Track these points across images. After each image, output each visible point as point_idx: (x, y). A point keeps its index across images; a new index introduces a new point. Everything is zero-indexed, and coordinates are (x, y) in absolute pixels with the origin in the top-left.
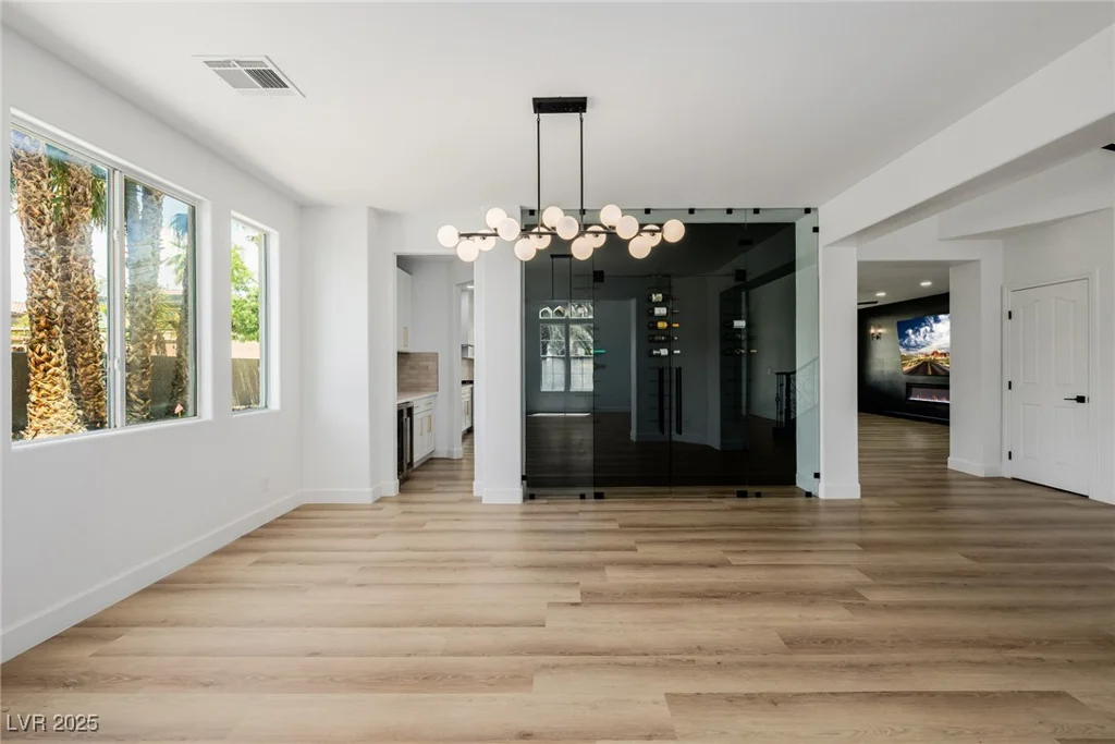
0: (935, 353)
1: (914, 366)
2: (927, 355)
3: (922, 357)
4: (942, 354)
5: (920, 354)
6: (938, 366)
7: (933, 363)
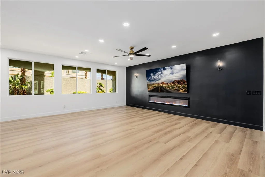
0: (163, 83)
1: (152, 88)
2: (159, 84)
3: (156, 85)
6: (164, 89)
7: (161, 87)
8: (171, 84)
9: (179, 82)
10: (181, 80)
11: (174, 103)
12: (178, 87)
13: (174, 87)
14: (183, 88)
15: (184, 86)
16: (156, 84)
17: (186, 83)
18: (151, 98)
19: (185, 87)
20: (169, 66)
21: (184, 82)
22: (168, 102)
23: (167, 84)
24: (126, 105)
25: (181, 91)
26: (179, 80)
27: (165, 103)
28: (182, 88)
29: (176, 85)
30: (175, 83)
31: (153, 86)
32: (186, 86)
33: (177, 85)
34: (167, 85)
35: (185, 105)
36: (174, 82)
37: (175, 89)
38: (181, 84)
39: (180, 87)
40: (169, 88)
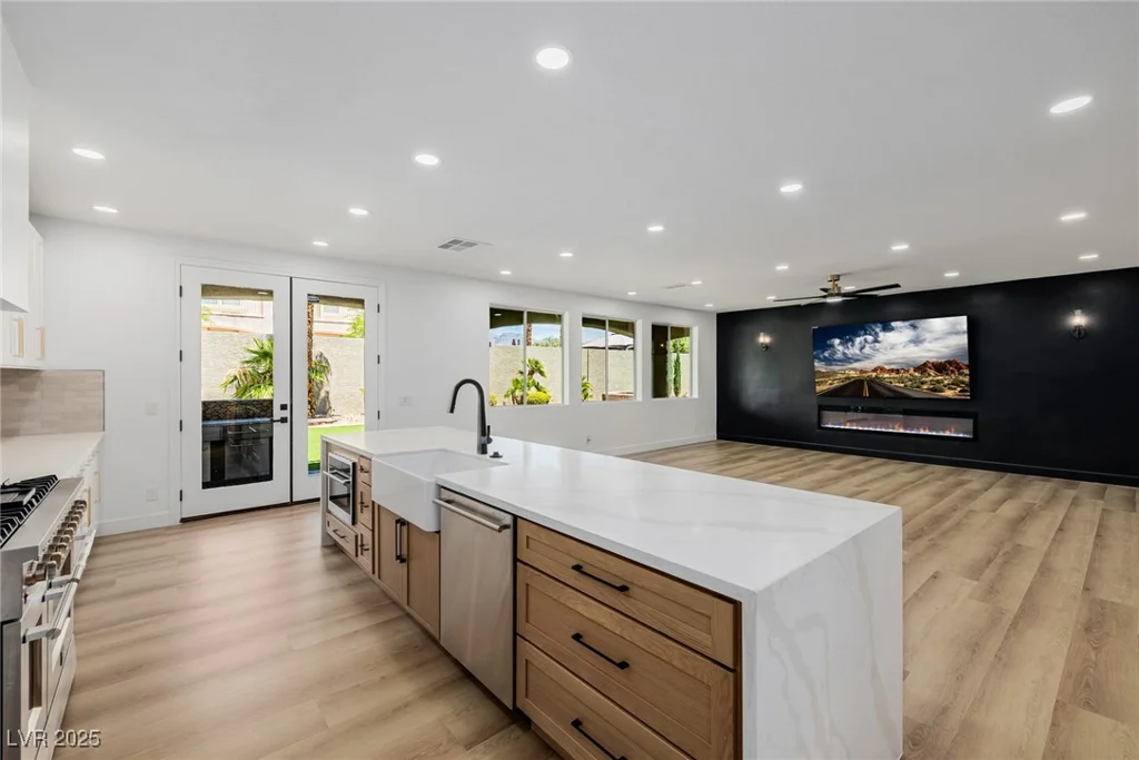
0: (879, 369)
1: (836, 384)
2: (862, 371)
3: (853, 374)
4: (892, 370)
5: (851, 371)
6: (884, 386)
7: (871, 381)
8: (912, 371)
9: (940, 368)
10: (949, 362)
11: (924, 429)
12: (938, 382)
13: (923, 383)
14: (956, 384)
15: (961, 378)
16: (852, 372)
17: (967, 372)
18: (826, 414)
19: (963, 382)
20: (904, 320)
21: (961, 368)
22: (899, 427)
23: (898, 371)
24: (719, 437)
25: (949, 393)
26: (943, 361)
27: (891, 430)
28: (953, 384)
29: (930, 375)
30: (925, 371)
31: (840, 376)
32: (967, 379)
33: (933, 376)
34: (894, 375)
35: (961, 435)
36: (922, 368)
37: (925, 387)
38: (947, 374)
39: (946, 382)
40: (902, 385)
